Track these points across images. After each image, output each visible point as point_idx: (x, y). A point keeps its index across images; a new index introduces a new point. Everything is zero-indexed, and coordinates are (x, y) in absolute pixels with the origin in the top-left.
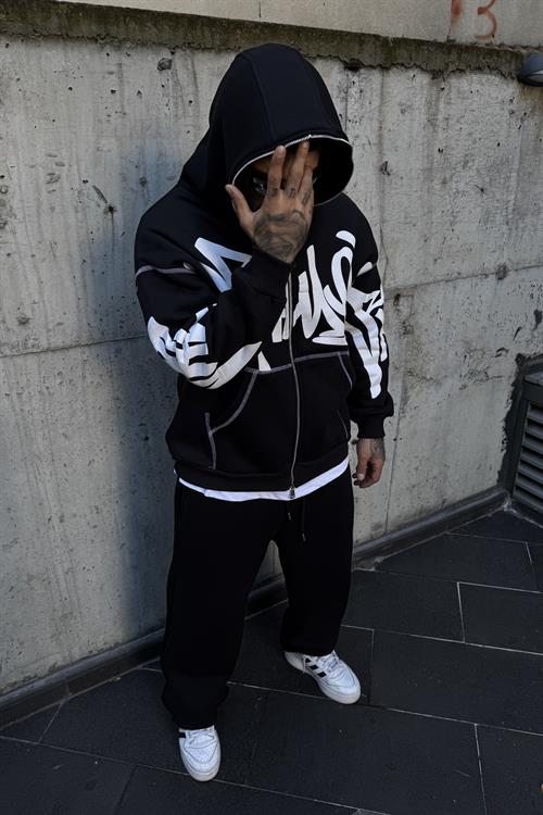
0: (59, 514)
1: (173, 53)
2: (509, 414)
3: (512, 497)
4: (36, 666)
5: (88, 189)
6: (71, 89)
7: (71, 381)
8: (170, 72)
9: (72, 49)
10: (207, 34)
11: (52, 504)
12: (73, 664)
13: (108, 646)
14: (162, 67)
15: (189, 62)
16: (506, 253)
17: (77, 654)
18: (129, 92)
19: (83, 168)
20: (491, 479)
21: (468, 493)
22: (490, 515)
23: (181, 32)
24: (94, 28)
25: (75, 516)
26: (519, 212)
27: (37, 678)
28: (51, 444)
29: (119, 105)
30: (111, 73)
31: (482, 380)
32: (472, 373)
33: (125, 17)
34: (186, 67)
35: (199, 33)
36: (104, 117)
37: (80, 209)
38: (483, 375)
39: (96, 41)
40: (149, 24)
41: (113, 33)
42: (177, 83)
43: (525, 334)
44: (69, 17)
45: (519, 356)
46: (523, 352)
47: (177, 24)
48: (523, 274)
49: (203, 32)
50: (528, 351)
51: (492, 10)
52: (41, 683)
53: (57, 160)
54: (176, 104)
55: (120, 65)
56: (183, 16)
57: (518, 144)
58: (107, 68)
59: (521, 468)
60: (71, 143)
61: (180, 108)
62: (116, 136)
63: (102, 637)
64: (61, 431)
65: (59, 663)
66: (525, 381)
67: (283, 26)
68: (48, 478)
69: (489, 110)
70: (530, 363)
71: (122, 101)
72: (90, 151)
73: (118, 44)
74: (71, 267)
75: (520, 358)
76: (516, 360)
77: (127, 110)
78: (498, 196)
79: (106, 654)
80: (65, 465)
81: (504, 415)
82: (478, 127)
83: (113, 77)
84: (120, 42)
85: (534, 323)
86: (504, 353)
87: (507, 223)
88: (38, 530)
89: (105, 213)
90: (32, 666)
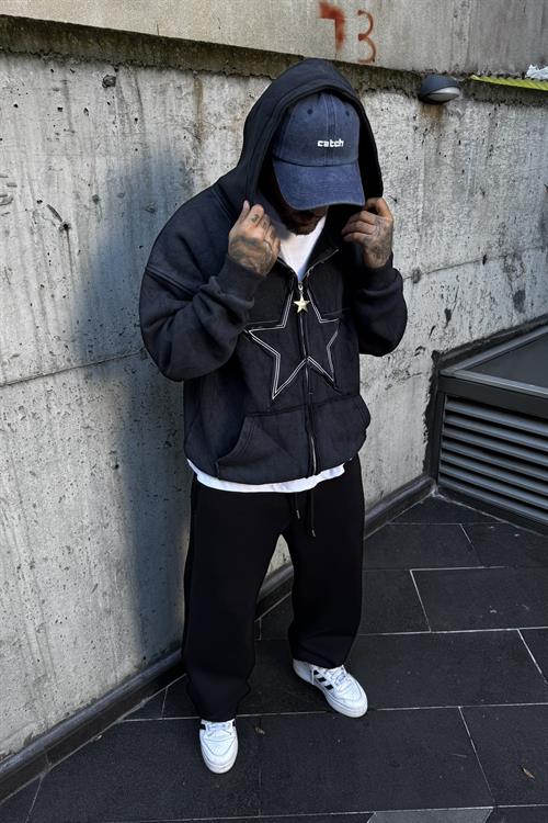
0: (29, 561)
1: (116, 70)
2: (428, 407)
3: (437, 483)
4: (10, 741)
5: (43, 209)
6: (16, 106)
7: (34, 414)
8: (115, 89)
9: (16, 65)
10: (149, 52)
11: (21, 550)
12: (49, 731)
13: (84, 704)
14: (107, 84)
15: (133, 79)
16: (418, 258)
17: (53, 719)
18: (76, 109)
19: (36, 187)
20: (417, 468)
21: (401, 483)
22: (421, 502)
23: (124, 48)
24: (37, 43)
25: (46, 559)
26: (427, 220)
27: (12, 754)
28: (18, 485)
29: (66, 123)
30: (57, 90)
31: (404, 379)
32: (395, 373)
33: (67, 32)
34: (129, 84)
35: (140, 49)
36: (53, 136)
37: (35, 230)
38: (405, 374)
39: (40, 56)
40: (91, 41)
41: (56, 48)
42: (122, 100)
43: (438, 332)
44: (10, 31)
45: (435, 352)
46: (437, 348)
47: (119, 41)
48: (434, 277)
49: (144, 50)
50: (441, 348)
51: (371, 36)
52: (18, 759)
53: (8, 180)
54: (122, 121)
55: (65, 82)
56: (124, 33)
57: (422, 157)
58: (52, 85)
59: (443, 456)
60: (22, 162)
61: (127, 126)
62: (67, 155)
63: (77, 696)
64: (28, 469)
65: (35, 734)
66: (440, 376)
67: (218, 45)
68: (16, 522)
69: (398, 127)
70: (444, 359)
71: (69, 118)
72: (42, 170)
73: (62, 60)
74: (28, 293)
75: (435, 354)
76: (432, 357)
77: (75, 128)
78: (409, 206)
79: (83, 714)
80: (34, 506)
81: (424, 409)
82: (390, 142)
83: (59, 94)
84: (64, 58)
85: (445, 321)
86: (422, 351)
87: (418, 230)
88: (7, 583)
89: (61, 231)
90: (6, 742)
